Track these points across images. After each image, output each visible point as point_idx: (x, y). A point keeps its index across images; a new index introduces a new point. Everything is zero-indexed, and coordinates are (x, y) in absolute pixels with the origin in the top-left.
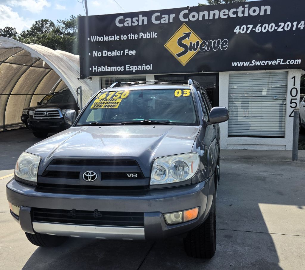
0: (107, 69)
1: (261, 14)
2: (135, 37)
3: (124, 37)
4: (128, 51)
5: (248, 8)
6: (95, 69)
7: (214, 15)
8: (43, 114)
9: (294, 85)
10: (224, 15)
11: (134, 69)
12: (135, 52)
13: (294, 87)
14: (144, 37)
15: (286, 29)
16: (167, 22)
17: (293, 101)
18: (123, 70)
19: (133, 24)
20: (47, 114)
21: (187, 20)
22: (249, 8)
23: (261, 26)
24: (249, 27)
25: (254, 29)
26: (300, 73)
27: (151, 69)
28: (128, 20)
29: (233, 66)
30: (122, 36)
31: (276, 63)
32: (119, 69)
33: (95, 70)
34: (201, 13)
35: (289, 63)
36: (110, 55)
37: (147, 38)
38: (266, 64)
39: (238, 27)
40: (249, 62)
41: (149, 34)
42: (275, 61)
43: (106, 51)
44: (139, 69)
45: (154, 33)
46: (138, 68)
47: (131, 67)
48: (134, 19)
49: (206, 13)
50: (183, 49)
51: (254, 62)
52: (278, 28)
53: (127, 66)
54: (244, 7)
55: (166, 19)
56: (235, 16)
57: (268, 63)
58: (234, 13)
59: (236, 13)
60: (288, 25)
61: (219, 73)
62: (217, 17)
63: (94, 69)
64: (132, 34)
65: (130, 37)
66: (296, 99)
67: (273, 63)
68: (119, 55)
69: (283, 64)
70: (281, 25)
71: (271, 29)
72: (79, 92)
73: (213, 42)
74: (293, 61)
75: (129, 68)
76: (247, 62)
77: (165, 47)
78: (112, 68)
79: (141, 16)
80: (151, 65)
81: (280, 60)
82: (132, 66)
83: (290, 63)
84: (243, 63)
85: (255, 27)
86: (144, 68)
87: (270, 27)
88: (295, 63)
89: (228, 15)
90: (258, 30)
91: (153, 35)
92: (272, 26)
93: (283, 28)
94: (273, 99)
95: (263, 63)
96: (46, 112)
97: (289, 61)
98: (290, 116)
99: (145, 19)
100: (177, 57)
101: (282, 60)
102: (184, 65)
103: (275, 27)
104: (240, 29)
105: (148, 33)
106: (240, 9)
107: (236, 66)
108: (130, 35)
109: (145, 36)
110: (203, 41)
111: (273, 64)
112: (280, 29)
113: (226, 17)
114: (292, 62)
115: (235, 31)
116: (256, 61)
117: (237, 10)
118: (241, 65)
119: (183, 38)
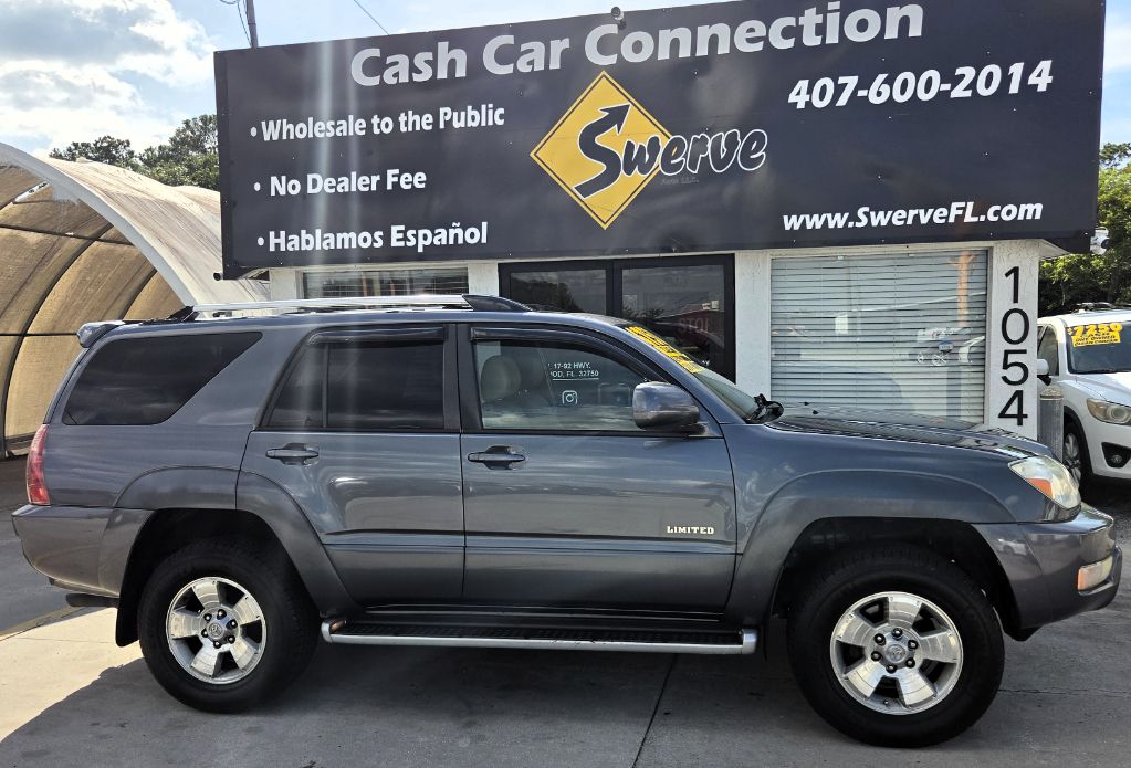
0: (323, 239)
1: (887, 36)
2: (424, 122)
3: (383, 125)
4: (399, 176)
5: (838, 14)
6: (277, 241)
7: (713, 41)
9: (1016, 300)
10: (751, 41)
11: (421, 243)
12: (424, 178)
13: (1016, 306)
14: (456, 125)
15: (982, 91)
16: (539, 67)
17: (1012, 358)
18: (379, 244)
19: (417, 78)
21: (612, 60)
22: (844, 14)
23: (890, 81)
24: (845, 85)
25: (861, 93)
26: (1037, 254)
27: (484, 240)
28: (396, 63)
29: (788, 227)
30: (375, 120)
31: (947, 218)
32: (365, 240)
33: (277, 245)
34: (666, 36)
35: (996, 219)
36: (333, 191)
37: (466, 130)
38: (910, 222)
39: (803, 84)
40: (846, 215)
41: (476, 113)
42: (945, 211)
43: (319, 177)
44: (440, 240)
45: (494, 109)
46: (437, 238)
47: (410, 233)
48: (421, 59)
49: (683, 34)
50: (600, 168)
51: (865, 213)
52: (953, 88)
53: (394, 229)
54: (823, 11)
55: (535, 58)
56: (789, 43)
57: (917, 217)
58: (786, 33)
59: (794, 32)
60: (990, 77)
61: (733, 254)
62: (723, 49)
63: (273, 240)
64: (410, 112)
65: (406, 124)
66: (1024, 352)
67: (938, 216)
68: (367, 189)
69: (975, 219)
70: (963, 76)
71: (927, 90)
73: (710, 142)
74: (1013, 208)
75: (401, 236)
76: (838, 216)
77: (535, 158)
78: (340, 236)
79: (443, 46)
80: (484, 225)
81: (963, 204)
82: (414, 232)
83: (1000, 218)
84: (824, 216)
85: (865, 83)
86: (456, 235)
87: (923, 85)
88: (1021, 218)
89: (766, 39)
90: (879, 94)
91: (492, 116)
92: (929, 82)
93: (973, 86)
94: (937, 351)
95: (899, 217)
97: (998, 208)
98: (1003, 415)
99: (460, 56)
100: (578, 197)
101: (970, 205)
102: (605, 227)
103: (943, 81)
104: (810, 91)
105: (469, 108)
106: (810, 18)
107: (797, 227)
108: (407, 115)
109: (459, 120)
111: (937, 220)
112: (960, 92)
113: (759, 46)
114: (1009, 213)
115: (792, 98)
116: (871, 210)
117: (797, 21)
118: (818, 226)
119: (601, 126)
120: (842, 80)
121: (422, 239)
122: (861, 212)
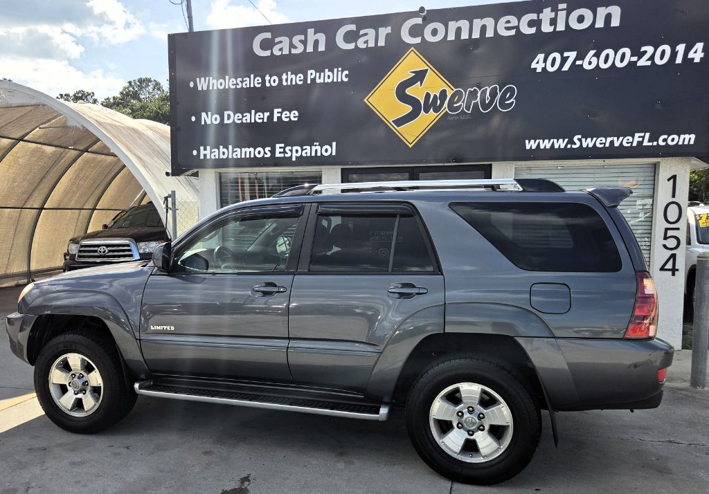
0: (233, 152)
1: (597, 26)
2: (298, 79)
3: (272, 81)
4: (281, 113)
5: (565, 11)
6: (205, 152)
7: (484, 28)
8: (96, 251)
9: (674, 196)
10: (508, 29)
11: (295, 155)
12: (297, 114)
13: (674, 200)
14: (318, 81)
15: (658, 61)
16: (371, 44)
17: (670, 233)
18: (269, 155)
19: (294, 51)
20: (104, 251)
21: (418, 40)
22: (569, 12)
23: (597, 55)
24: (568, 57)
25: (578, 63)
26: (689, 167)
27: (334, 154)
28: (281, 42)
29: (528, 147)
30: (267, 78)
31: (632, 143)
32: (259, 153)
33: (205, 155)
34: (453, 26)
35: (664, 144)
36: (240, 122)
37: (324, 84)
38: (607, 145)
39: (541, 57)
40: (566, 140)
41: (330, 74)
42: (631, 138)
43: (231, 113)
44: (306, 153)
45: (342, 72)
46: (304, 152)
47: (288, 149)
48: (297, 39)
49: (464, 24)
50: (408, 109)
51: (578, 139)
52: (639, 60)
53: (278, 146)
54: (555, 10)
55: (368, 39)
56: (533, 30)
57: (612, 142)
58: (531, 24)
59: (536, 23)
60: (663, 52)
61: (491, 165)
62: (490, 34)
63: (202, 152)
64: (289, 73)
65: (287, 80)
66: (678, 229)
67: (626, 141)
68: (261, 121)
69: (650, 144)
70: (645, 52)
71: (622, 60)
72: (170, 205)
73: (479, 93)
74: (676, 137)
75: (282, 150)
76: (561, 140)
77: (367, 102)
78: (244, 150)
79: (311, 31)
80: (334, 144)
81: (642, 134)
82: (290, 148)
83: (667, 144)
84: (552, 141)
85: (581, 57)
86: (316, 151)
87: (619, 58)
88: (680, 143)
89: (517, 28)
90: (590, 63)
91: (340, 76)
92: (623, 56)
93: (652, 58)
95: (600, 142)
96: (102, 247)
97: (666, 137)
98: (662, 269)
99: (322, 38)
100: (394, 127)
101: (648, 135)
102: (410, 146)
103: (632, 56)
104: (545, 61)
105: (327, 70)
106: (547, 14)
107: (534, 147)
108: (287, 74)
109: (320, 78)
110: (455, 90)
111: (625, 144)
112: (643, 62)
113: (513, 32)
114: (673, 140)
115: (533, 65)
116: (582, 137)
117: (538, 16)
118: (548, 147)
119: (410, 83)
120: (566, 54)
121: (295, 152)
122: (576, 139)
